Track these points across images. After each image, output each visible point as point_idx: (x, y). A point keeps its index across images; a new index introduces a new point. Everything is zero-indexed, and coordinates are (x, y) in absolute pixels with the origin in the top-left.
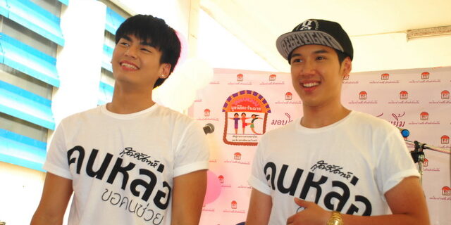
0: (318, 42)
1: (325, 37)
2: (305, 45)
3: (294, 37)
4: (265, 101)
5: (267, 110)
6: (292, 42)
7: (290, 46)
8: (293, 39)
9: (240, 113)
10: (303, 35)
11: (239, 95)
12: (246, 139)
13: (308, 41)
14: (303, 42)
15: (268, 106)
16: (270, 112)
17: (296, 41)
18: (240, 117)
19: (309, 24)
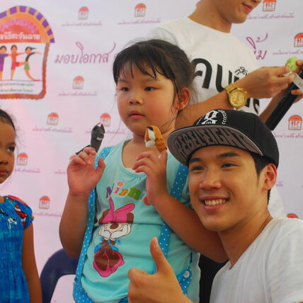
0: (225, 142)
1: (234, 135)
2: (207, 145)
3: (190, 134)
4: (46, 24)
5: (49, 38)
6: (188, 141)
7: (187, 147)
8: (190, 138)
9: (9, 46)
10: (203, 132)
11: (9, 15)
12: (15, 87)
13: (211, 140)
14: (204, 141)
15: (50, 32)
16: (52, 41)
17: (194, 140)
18: (9, 51)
19: (214, 116)
